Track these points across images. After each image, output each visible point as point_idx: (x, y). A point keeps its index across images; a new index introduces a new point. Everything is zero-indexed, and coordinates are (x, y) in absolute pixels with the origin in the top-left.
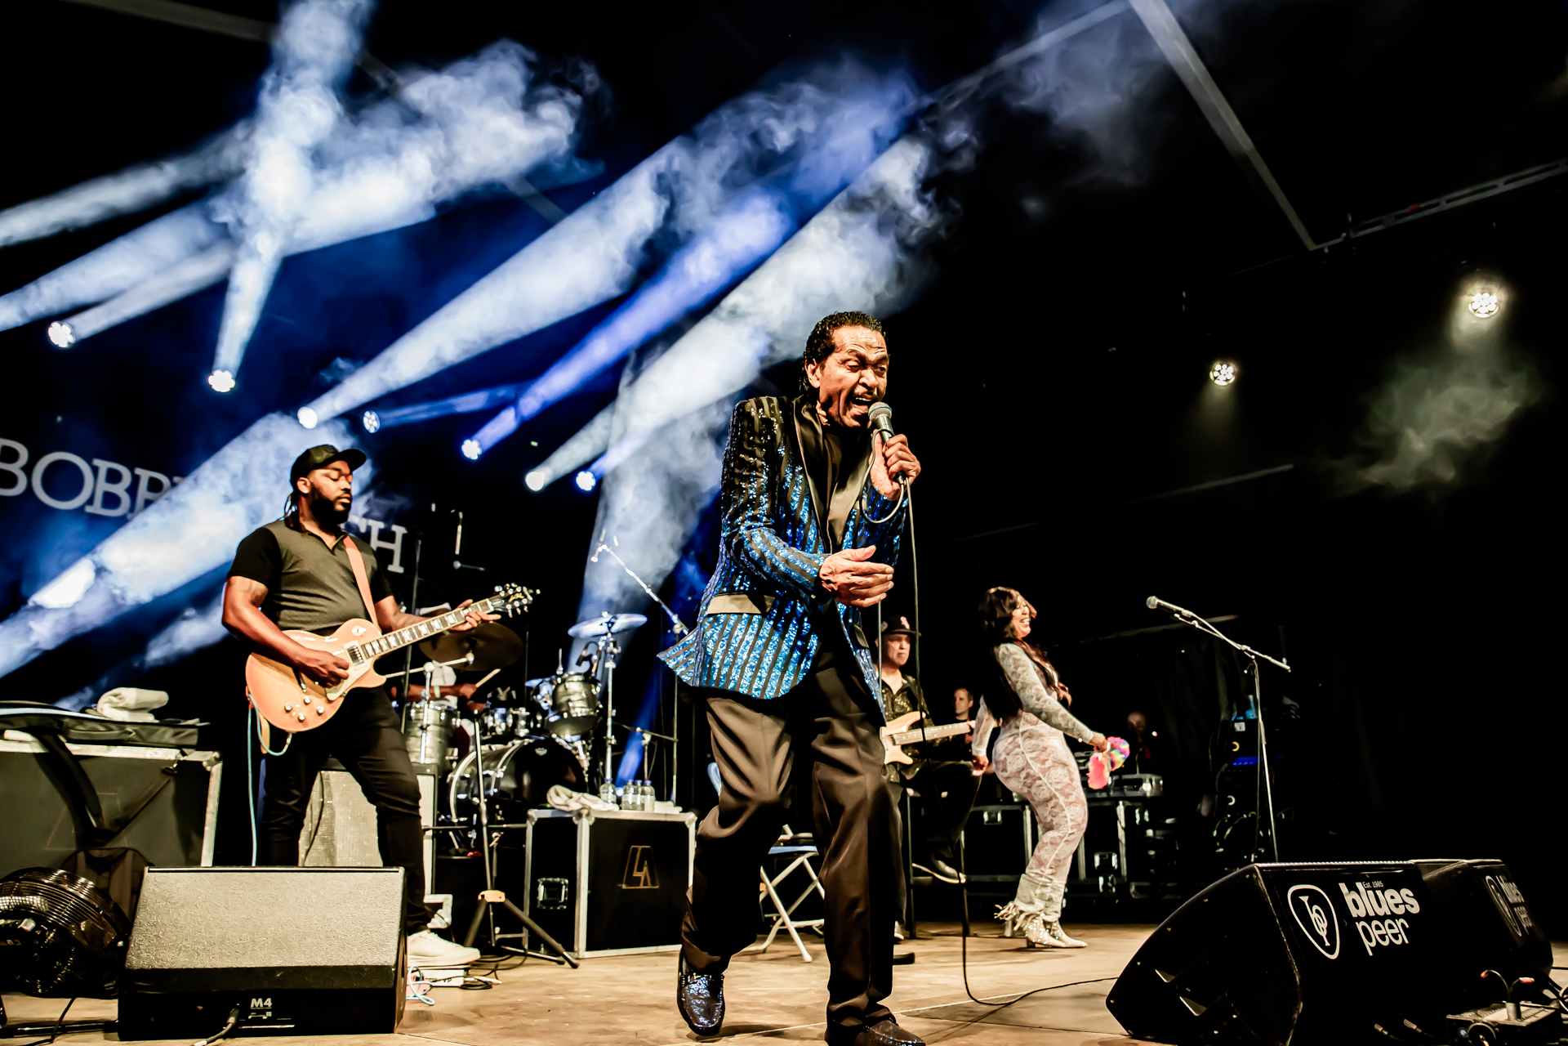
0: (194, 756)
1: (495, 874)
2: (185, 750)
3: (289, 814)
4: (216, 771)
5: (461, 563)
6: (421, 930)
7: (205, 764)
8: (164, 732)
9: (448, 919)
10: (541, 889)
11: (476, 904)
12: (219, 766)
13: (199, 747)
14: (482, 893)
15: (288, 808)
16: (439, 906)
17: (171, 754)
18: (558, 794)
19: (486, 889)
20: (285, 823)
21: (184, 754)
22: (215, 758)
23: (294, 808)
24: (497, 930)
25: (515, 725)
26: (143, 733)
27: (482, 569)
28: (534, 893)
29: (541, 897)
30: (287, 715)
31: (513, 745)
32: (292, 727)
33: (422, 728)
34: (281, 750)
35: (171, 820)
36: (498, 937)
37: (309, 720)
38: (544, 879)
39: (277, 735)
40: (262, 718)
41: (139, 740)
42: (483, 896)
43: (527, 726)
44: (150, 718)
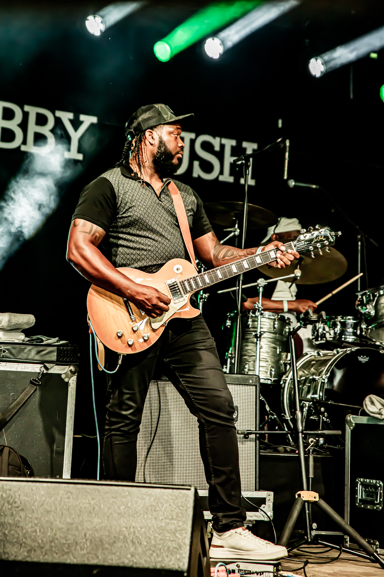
0: (55, 370)
1: (311, 475)
2: (47, 365)
3: (127, 421)
4: (72, 382)
5: (295, 181)
6: (237, 527)
7: (63, 376)
8: (30, 350)
9: (270, 513)
10: (359, 488)
11: (293, 501)
12: (74, 378)
13: (59, 362)
14: (299, 493)
15: (126, 417)
16: (263, 501)
17: (36, 368)
18: (372, 403)
19: (302, 489)
20: (122, 429)
21: (47, 369)
22: (71, 371)
23: (130, 416)
24: (315, 526)
25: (342, 332)
26: (13, 351)
27: (314, 186)
28: (354, 492)
29: (359, 497)
30: (119, 340)
31: (338, 352)
32: (123, 350)
33: (256, 336)
34: (115, 370)
35: (39, 422)
36: (314, 533)
37: (136, 345)
38: (362, 480)
39: (111, 356)
40: (98, 341)
41: (11, 356)
42: (299, 495)
43: (355, 334)
44: (21, 337)
